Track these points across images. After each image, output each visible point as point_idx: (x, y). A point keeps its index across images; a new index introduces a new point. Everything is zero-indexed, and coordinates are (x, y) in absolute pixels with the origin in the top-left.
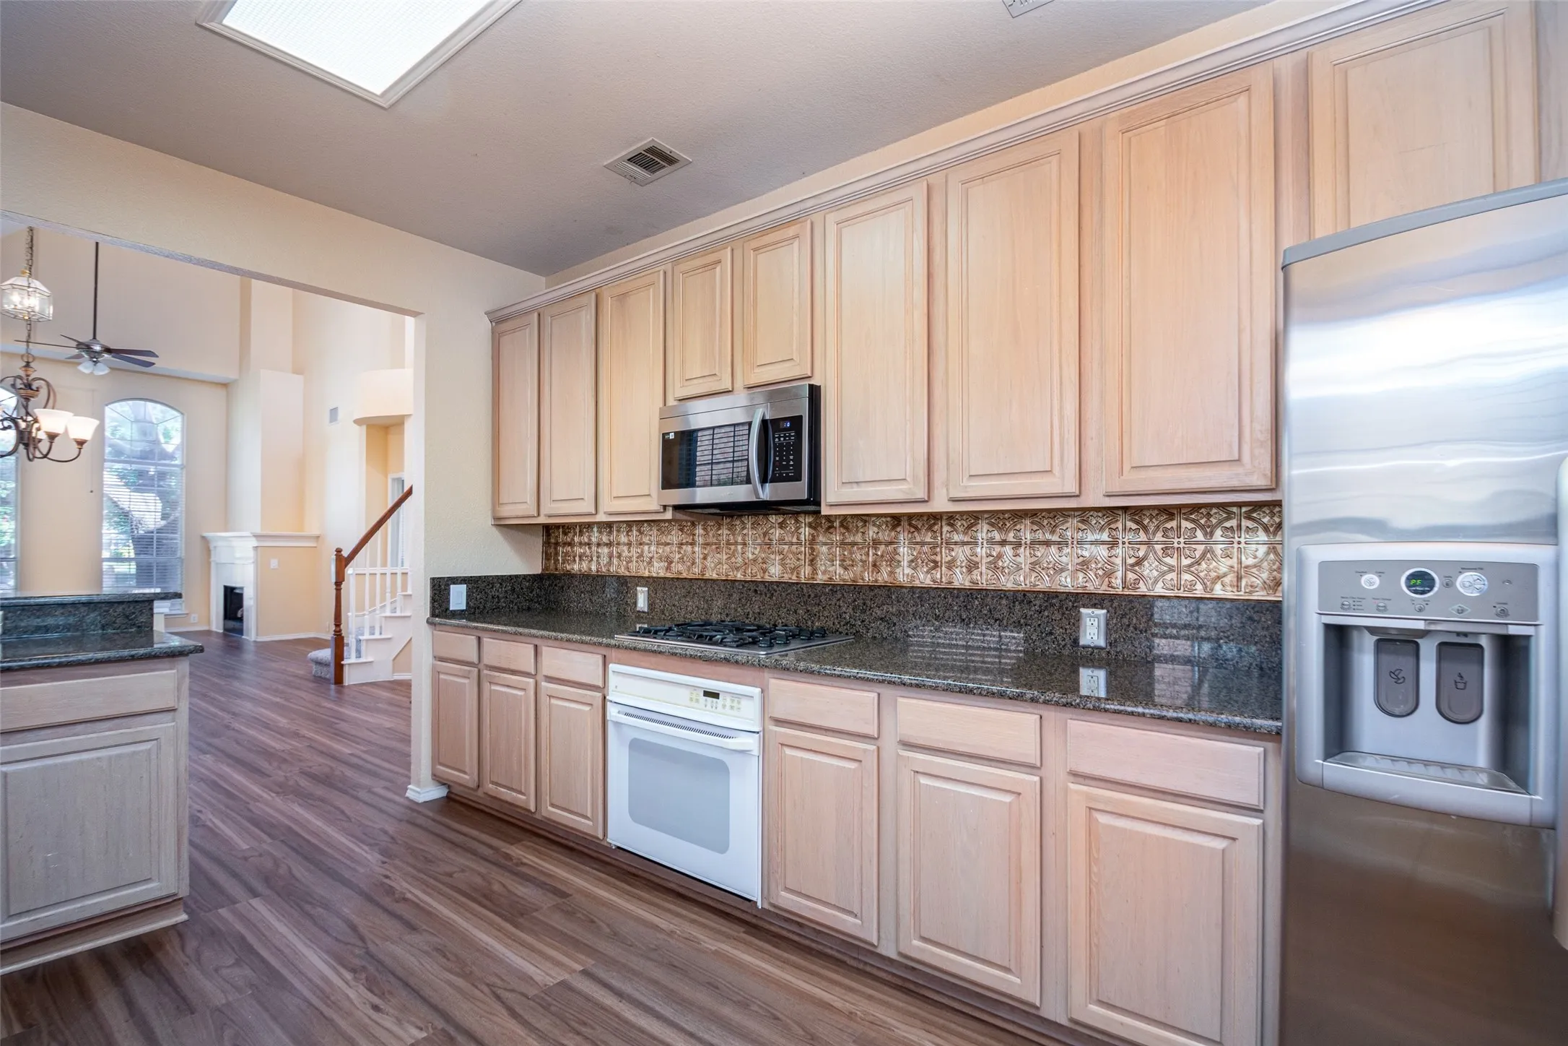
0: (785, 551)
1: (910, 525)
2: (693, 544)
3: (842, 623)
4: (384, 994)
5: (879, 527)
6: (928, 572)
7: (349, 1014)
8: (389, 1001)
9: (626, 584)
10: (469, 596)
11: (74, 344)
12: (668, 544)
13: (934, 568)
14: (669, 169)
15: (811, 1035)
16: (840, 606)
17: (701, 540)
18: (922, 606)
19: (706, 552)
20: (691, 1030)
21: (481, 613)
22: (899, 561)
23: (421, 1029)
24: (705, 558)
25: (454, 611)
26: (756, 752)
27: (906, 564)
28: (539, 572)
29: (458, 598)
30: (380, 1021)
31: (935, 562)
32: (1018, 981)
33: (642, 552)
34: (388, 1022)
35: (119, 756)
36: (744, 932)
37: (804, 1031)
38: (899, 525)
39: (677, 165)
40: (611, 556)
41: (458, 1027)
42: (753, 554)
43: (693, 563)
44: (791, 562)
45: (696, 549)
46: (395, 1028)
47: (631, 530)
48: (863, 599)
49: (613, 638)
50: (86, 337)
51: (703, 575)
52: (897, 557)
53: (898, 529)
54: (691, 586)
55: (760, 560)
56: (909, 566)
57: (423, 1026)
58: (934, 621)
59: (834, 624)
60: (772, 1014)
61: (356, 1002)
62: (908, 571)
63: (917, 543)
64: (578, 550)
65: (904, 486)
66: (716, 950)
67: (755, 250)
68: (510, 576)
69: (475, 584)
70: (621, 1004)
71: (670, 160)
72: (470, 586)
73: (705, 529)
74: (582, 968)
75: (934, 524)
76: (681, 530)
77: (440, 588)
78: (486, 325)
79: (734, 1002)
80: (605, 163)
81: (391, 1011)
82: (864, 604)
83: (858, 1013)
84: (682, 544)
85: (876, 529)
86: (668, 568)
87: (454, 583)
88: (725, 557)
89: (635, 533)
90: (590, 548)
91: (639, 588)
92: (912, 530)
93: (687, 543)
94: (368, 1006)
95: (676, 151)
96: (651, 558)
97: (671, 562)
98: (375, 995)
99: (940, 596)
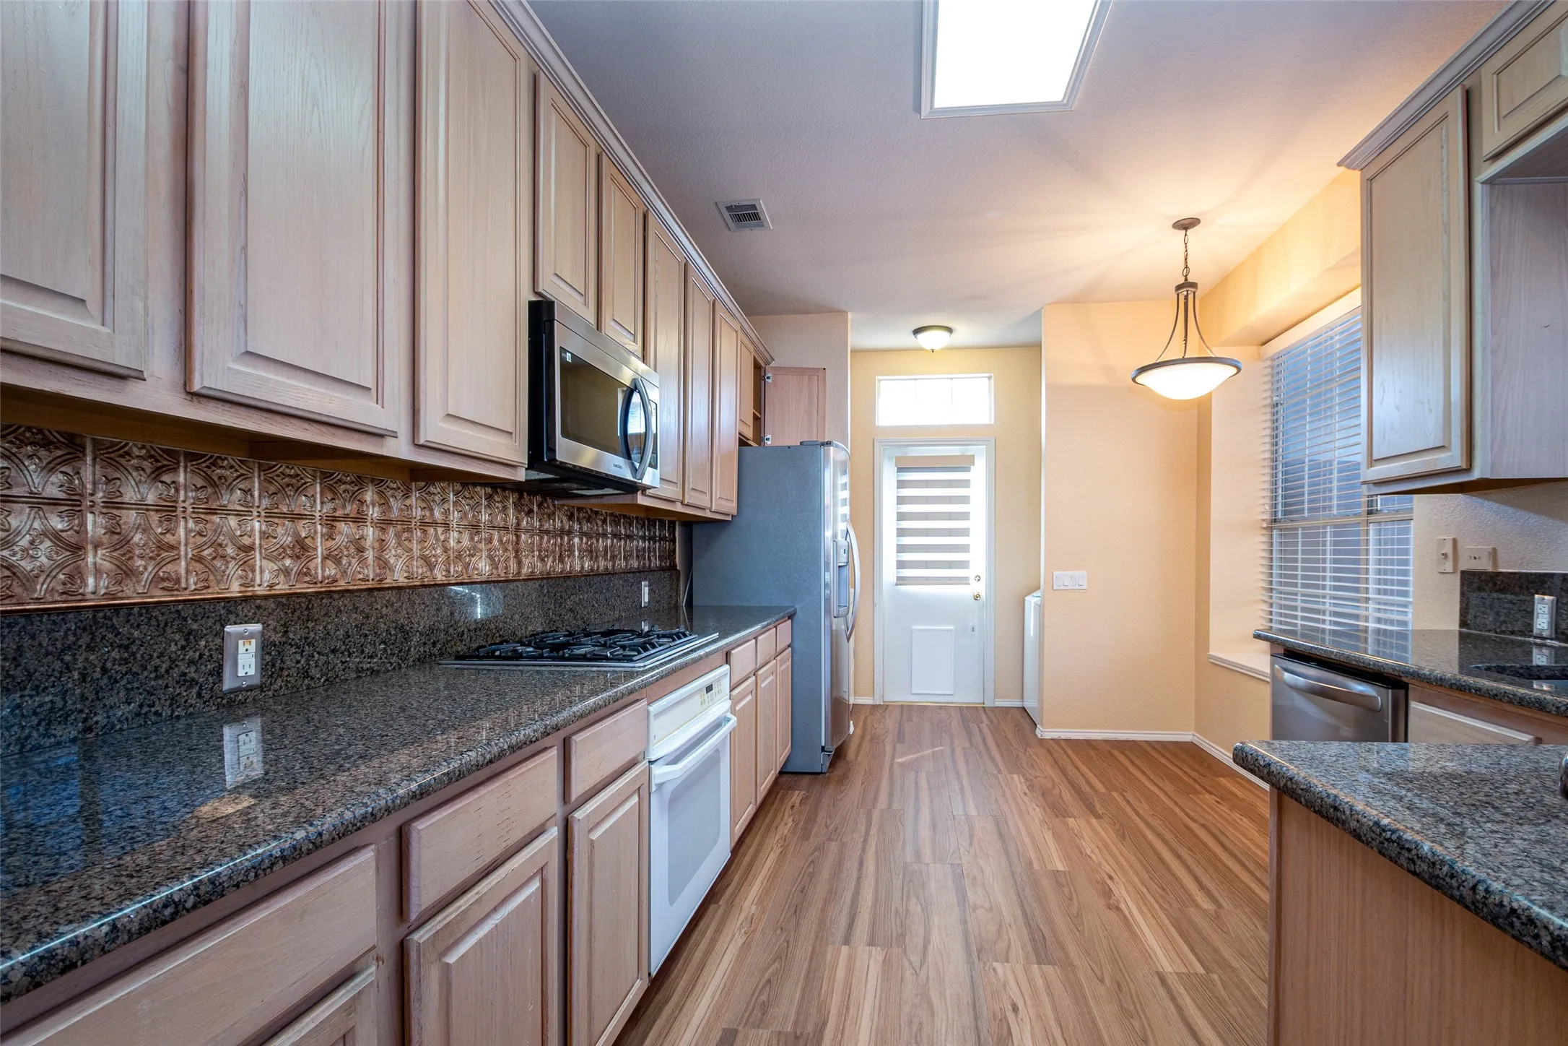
2: (359, 519)
4: (1001, 1020)
7: (1039, 1016)
8: (1001, 1009)
9: (196, 621)
12: (300, 517)
19: (385, 537)
23: (994, 969)
24: (383, 548)
30: (1018, 993)
34: (1013, 990)
41: (969, 954)
43: (360, 559)
45: (366, 530)
46: (1012, 982)
51: (381, 581)
54: (371, 605)
57: (992, 971)
61: (1029, 1026)
70: (862, 911)
76: (332, 489)
81: (1005, 1000)
84: (335, 519)
86: (300, 573)
91: (234, 628)
93: (346, 518)
94: (1020, 1016)
97: (310, 559)
98: (1008, 1024)
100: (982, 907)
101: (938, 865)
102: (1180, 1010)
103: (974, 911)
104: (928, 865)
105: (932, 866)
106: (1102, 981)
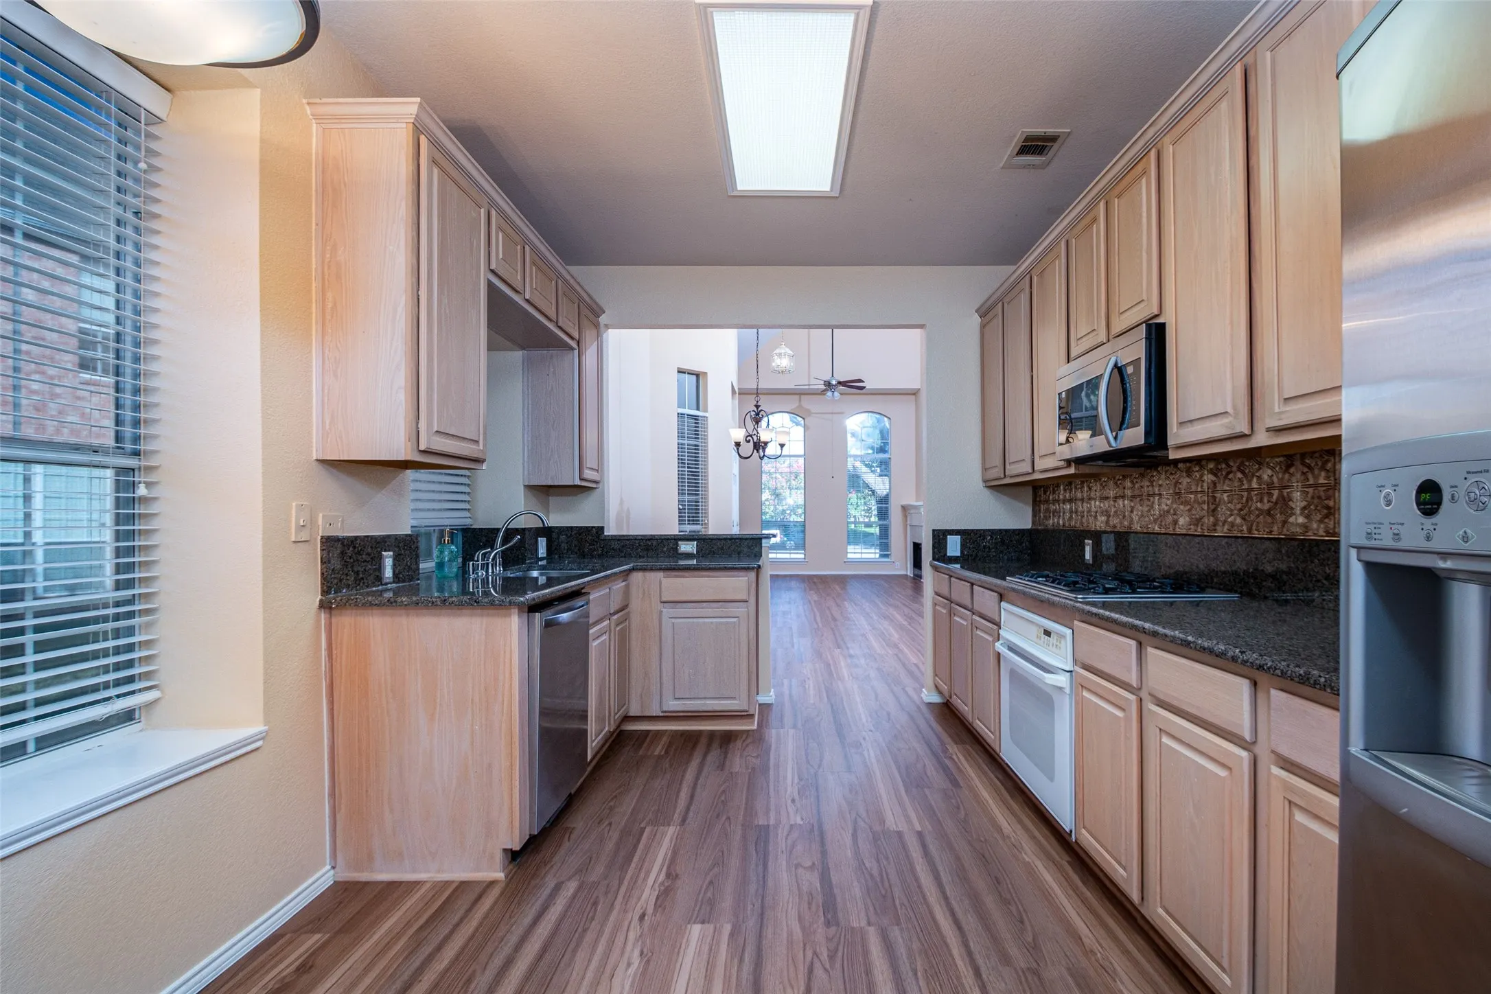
0: (1193, 499)
1: (1303, 464)
2: (1123, 497)
3: (1237, 580)
4: (803, 795)
5: (1273, 469)
6: (1321, 521)
9: (1078, 537)
10: (963, 546)
11: (822, 382)
12: (1107, 498)
13: (1327, 516)
14: (1056, 146)
15: (1035, 944)
16: (1235, 561)
17: (1128, 493)
18: (1312, 562)
19: (1132, 504)
20: (949, 895)
21: (974, 560)
22: (1292, 509)
23: (803, 820)
24: (1132, 512)
25: (952, 557)
26: (1068, 691)
27: (1298, 511)
28: (1029, 526)
29: (954, 546)
31: (1328, 508)
32: (1228, 981)
33: (1091, 507)
34: (791, 809)
35: (721, 623)
36: (1068, 862)
37: (1034, 939)
38: (1291, 465)
39: (1059, 141)
40: (1071, 512)
41: (820, 828)
42: (1167, 505)
43: (1124, 516)
44: (1197, 513)
45: (1126, 502)
47: (1083, 487)
48: (1256, 554)
49: (1005, 580)
50: (827, 377)
51: (1131, 528)
52: (1291, 503)
53: (1292, 470)
55: (1172, 511)
56: (1302, 514)
58: (1324, 582)
59: (1230, 580)
60: (1021, 917)
61: (787, 793)
62: (1301, 520)
63: (1310, 486)
64: (1053, 507)
65: (1226, 420)
66: (1028, 862)
67: (1119, 197)
68: (1000, 530)
69: (968, 536)
70: (921, 860)
71: (1053, 139)
72: (964, 537)
73: (1132, 482)
74: (920, 829)
75: (1328, 461)
77: (940, 537)
78: (977, 319)
79: (1001, 896)
80: (1001, 165)
81: (798, 804)
82: (1256, 558)
83: (1099, 955)
84: (1116, 498)
85: (1269, 472)
86: (1107, 522)
87: (950, 534)
88: (1146, 509)
89: (1086, 489)
90: (1059, 505)
91: (1086, 541)
92: (1306, 470)
93: (1120, 497)
95: (1051, 131)
96: (1096, 512)
97: (1110, 516)
99: (1330, 550)
100: (805, 868)
101: (855, 924)
102: (688, 809)
103: (814, 864)
104: (869, 924)
105: (863, 923)
106: (728, 818)
